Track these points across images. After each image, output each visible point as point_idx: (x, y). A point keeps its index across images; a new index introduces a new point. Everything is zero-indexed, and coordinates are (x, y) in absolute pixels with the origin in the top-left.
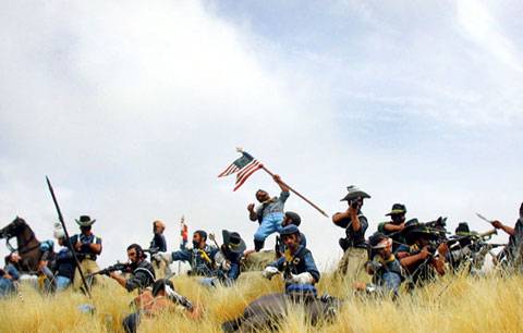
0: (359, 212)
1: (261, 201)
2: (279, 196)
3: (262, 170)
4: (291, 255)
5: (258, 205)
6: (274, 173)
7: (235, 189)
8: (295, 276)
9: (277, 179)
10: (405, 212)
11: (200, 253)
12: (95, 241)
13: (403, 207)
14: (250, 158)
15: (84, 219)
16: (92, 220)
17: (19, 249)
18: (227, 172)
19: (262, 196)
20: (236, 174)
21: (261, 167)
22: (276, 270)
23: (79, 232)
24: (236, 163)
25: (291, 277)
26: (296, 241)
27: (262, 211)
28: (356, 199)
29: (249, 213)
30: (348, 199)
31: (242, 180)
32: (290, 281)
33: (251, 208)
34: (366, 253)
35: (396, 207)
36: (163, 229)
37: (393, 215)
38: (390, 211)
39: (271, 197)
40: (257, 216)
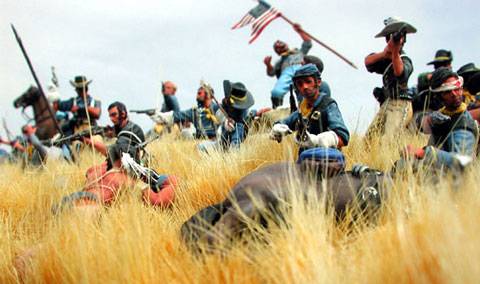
0: (401, 52)
1: (279, 53)
2: (299, 47)
3: (280, 18)
4: (309, 106)
5: (276, 59)
6: (294, 22)
7: (251, 42)
8: (313, 138)
9: (297, 28)
10: (451, 60)
11: (205, 113)
12: (92, 104)
13: (449, 54)
14: (267, 7)
15: (79, 79)
16: (88, 80)
17: (36, 118)
18: (242, 23)
19: (280, 48)
20: (251, 25)
21: (279, 15)
22: (287, 128)
23: (75, 95)
24: (251, 13)
25: (307, 139)
26: (316, 87)
27: (280, 65)
28: (396, 34)
29: (265, 67)
30: (385, 34)
31: (258, 31)
32: (306, 144)
33: (267, 61)
34: (410, 105)
35: (440, 53)
36: (175, 90)
37: (437, 64)
38: (433, 59)
39: (291, 48)
40: (275, 72)
